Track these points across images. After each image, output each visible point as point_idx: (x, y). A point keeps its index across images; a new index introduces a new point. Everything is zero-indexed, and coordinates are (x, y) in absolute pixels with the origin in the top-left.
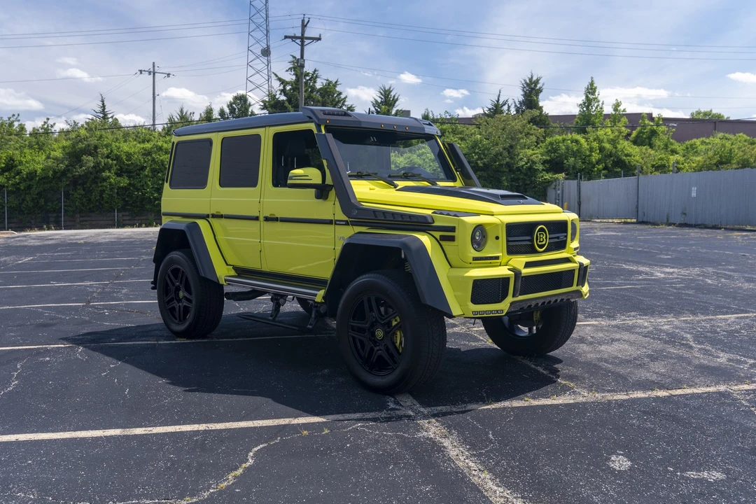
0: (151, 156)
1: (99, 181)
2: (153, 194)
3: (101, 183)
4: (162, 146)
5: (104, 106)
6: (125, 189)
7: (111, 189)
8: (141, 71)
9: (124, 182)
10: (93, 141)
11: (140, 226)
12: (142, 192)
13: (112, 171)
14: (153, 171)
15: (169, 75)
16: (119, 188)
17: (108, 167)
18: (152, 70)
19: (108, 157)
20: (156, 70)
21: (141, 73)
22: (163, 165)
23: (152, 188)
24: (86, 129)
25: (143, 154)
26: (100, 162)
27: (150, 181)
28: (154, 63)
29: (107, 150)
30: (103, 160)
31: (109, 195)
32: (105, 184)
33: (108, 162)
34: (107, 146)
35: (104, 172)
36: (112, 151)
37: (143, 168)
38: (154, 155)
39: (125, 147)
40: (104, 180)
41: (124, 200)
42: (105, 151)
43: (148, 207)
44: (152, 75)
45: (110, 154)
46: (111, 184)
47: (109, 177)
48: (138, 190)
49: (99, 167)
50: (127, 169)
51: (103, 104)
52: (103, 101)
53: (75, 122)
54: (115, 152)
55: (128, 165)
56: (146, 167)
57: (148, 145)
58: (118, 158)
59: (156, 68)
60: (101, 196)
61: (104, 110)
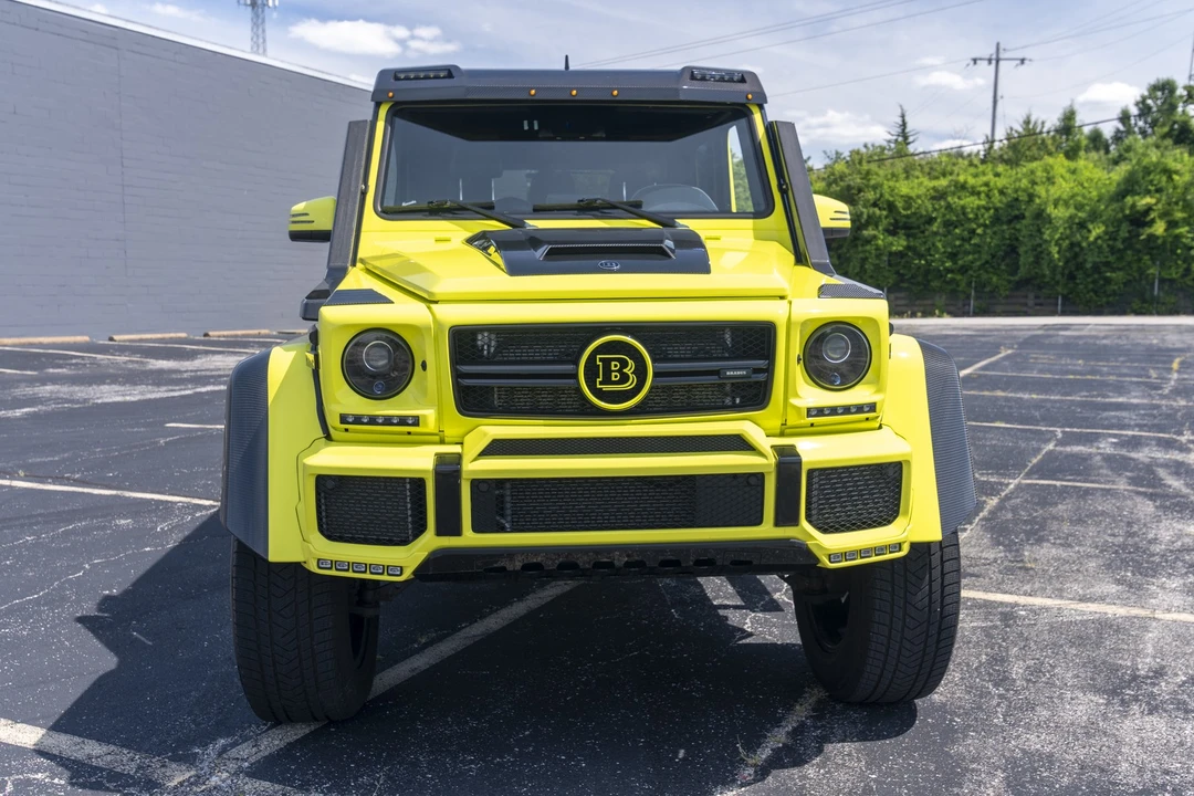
0: (945, 199)
1: (859, 243)
2: (943, 263)
3: (862, 245)
4: (966, 182)
5: (904, 124)
6: (901, 254)
7: (878, 256)
8: (975, 61)
9: (899, 244)
10: (857, 180)
11: (913, 315)
12: (926, 260)
13: (880, 228)
14: (948, 224)
15: (1023, 61)
16: (891, 254)
17: (872, 221)
18: (994, 57)
19: (875, 205)
20: (1001, 56)
21: (975, 63)
22: (964, 214)
23: (945, 252)
24: (847, 162)
25: (933, 198)
26: (862, 213)
27: (940, 241)
28: (998, 44)
29: (875, 193)
30: (865, 210)
31: (874, 265)
32: (868, 248)
33: (874, 213)
34: (875, 188)
35: (866, 229)
36: (882, 195)
37: (931, 220)
38: (949, 199)
39: (904, 188)
40: (868, 241)
41: (897, 273)
42: (871, 196)
43: (935, 284)
44: (994, 62)
45: (879, 200)
46: (878, 248)
47: (875, 237)
48: (921, 257)
49: (859, 220)
50: (905, 223)
51: (903, 121)
52: (903, 116)
53: (837, 153)
54: (887, 196)
55: (907, 217)
56: (935, 219)
57: (943, 182)
58: (891, 207)
59: (1001, 51)
60: (862, 267)
61: (904, 130)
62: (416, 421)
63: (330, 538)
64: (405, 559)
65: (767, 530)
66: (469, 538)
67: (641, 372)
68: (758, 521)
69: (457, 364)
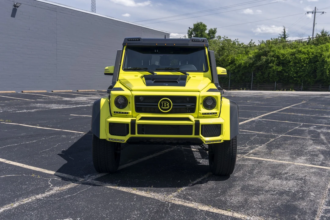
0: (295, 55)
1: (268, 68)
2: (293, 75)
3: (269, 69)
4: (301, 50)
5: (285, 32)
6: (280, 72)
7: (273, 72)
9: (280, 69)
10: (268, 49)
11: (283, 90)
12: (288, 74)
13: (274, 63)
14: (295, 63)
15: (323, 13)
16: (277, 72)
17: (272, 61)
18: (314, 11)
19: (273, 56)
20: (316, 11)
21: (308, 13)
22: (300, 60)
23: (294, 71)
24: (265, 44)
25: (291, 55)
26: (269, 59)
27: (292, 68)
28: (315, 7)
29: (273, 53)
30: (270, 58)
31: (272, 75)
32: (270, 70)
33: (273, 59)
34: (273, 51)
35: (270, 64)
36: (275, 53)
37: (290, 62)
38: (296, 55)
39: (282, 51)
40: (271, 68)
41: (279, 77)
42: (272, 54)
43: (291, 81)
44: (314, 13)
45: (274, 55)
46: (273, 70)
47: (273, 66)
48: (287, 73)
49: (268, 61)
50: (282, 62)
51: (284, 31)
52: (284, 30)
53: (262, 41)
54: (277, 54)
55: (283, 60)
56: (291, 61)
57: (294, 50)
58: (278, 57)
59: (316, 10)
60: (268, 75)
61: (284, 34)
62: (128, 113)
63: (111, 134)
64: (125, 139)
65: (193, 136)
66: (137, 135)
67: (170, 105)
68: (192, 134)
69: (136, 103)
